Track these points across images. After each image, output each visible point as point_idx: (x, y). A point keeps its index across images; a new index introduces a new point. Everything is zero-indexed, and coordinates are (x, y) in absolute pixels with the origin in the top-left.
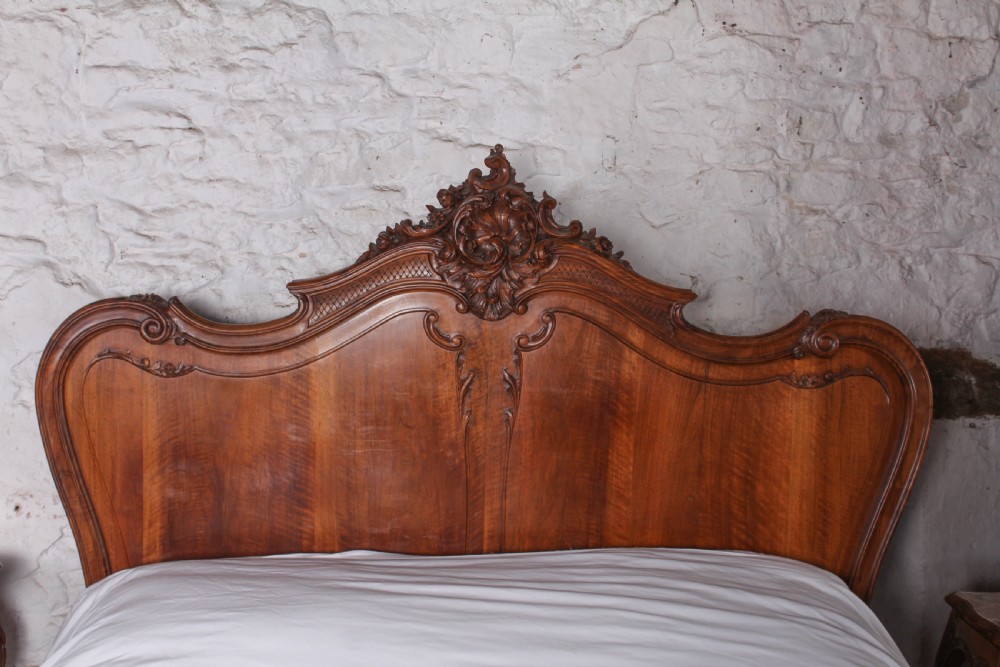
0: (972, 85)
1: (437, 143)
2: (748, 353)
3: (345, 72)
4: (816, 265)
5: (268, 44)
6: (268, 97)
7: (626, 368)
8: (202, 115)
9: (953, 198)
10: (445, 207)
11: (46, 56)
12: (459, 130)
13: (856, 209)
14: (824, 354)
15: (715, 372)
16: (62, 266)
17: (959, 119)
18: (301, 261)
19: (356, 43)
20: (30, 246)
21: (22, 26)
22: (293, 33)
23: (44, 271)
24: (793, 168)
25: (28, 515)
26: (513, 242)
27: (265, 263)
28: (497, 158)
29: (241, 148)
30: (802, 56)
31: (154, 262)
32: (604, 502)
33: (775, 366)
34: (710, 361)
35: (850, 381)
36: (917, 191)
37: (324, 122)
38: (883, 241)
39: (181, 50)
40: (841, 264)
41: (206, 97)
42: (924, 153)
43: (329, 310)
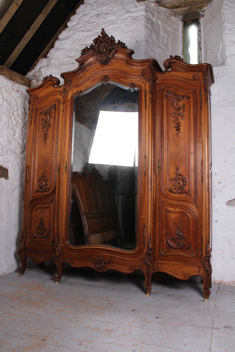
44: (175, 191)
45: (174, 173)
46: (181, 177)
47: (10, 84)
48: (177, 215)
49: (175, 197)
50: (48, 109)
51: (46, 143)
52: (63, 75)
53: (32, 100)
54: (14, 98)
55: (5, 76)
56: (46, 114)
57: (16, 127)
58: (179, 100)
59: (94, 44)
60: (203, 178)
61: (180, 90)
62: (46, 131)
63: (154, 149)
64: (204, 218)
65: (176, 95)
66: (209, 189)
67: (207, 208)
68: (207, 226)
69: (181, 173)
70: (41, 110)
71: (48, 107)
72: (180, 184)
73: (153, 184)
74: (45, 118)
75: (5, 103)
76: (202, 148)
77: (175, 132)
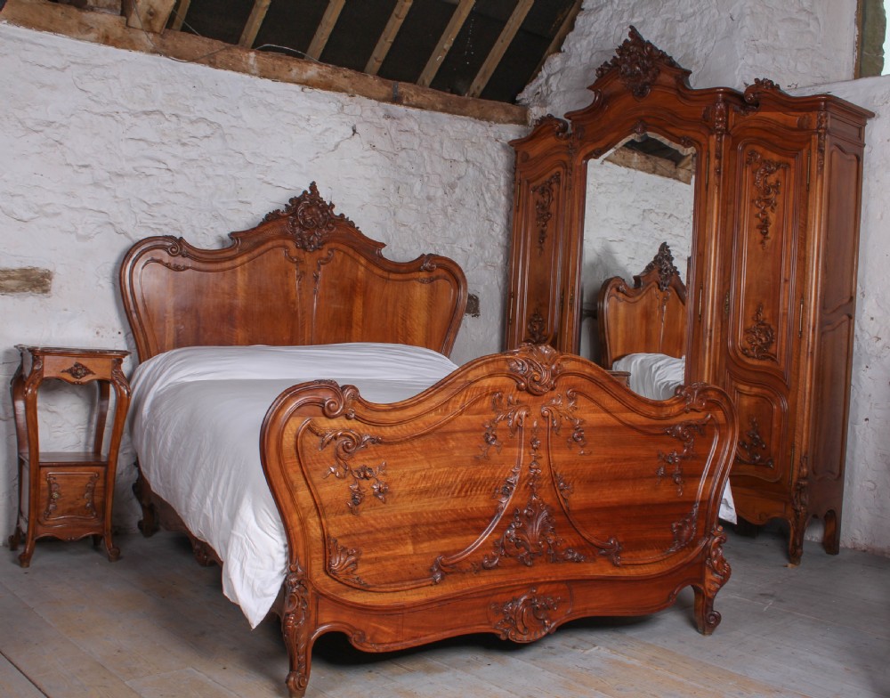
0: (459, 179)
1: (264, 184)
2: (405, 268)
3: (229, 151)
4: (404, 247)
5: (199, 136)
6: (200, 159)
7: (360, 273)
8: (172, 164)
9: (453, 224)
10: (293, 205)
11: (110, 132)
12: (273, 179)
13: (419, 226)
14: (429, 270)
15: (392, 276)
16: (117, 225)
17: (454, 192)
18: (212, 230)
19: (233, 138)
20: (104, 215)
21: (101, 118)
22: (209, 132)
23: (110, 227)
24: (396, 206)
25: (102, 336)
26: (320, 220)
27: (197, 231)
28: (313, 186)
29: (189, 179)
30: (399, 161)
31: (153, 227)
32: (351, 327)
33: (413, 274)
34: (390, 271)
35: (441, 282)
36: (440, 220)
37: (221, 171)
38: (428, 240)
39: (165, 135)
40: (414, 247)
41: (174, 156)
42: (443, 205)
43: (247, 245)
44: (752, 353)
45: (753, 318)
46: (763, 327)
47: (480, 130)
48: (753, 400)
49: (751, 365)
50: (546, 182)
51: (542, 249)
52: (568, 115)
53: (519, 162)
54: (490, 155)
55: (471, 116)
56: (542, 193)
57: (495, 213)
58: (771, 172)
59: (618, 57)
60: (801, 333)
61: (772, 151)
62: (544, 226)
63: (720, 269)
64: (799, 410)
65: (765, 161)
66: (812, 353)
67: (807, 391)
68: (805, 426)
69: (764, 319)
70: (534, 184)
71: (547, 177)
72: (761, 340)
73: (716, 338)
74: (541, 199)
75: (471, 170)
76: (804, 270)
77: (759, 237)
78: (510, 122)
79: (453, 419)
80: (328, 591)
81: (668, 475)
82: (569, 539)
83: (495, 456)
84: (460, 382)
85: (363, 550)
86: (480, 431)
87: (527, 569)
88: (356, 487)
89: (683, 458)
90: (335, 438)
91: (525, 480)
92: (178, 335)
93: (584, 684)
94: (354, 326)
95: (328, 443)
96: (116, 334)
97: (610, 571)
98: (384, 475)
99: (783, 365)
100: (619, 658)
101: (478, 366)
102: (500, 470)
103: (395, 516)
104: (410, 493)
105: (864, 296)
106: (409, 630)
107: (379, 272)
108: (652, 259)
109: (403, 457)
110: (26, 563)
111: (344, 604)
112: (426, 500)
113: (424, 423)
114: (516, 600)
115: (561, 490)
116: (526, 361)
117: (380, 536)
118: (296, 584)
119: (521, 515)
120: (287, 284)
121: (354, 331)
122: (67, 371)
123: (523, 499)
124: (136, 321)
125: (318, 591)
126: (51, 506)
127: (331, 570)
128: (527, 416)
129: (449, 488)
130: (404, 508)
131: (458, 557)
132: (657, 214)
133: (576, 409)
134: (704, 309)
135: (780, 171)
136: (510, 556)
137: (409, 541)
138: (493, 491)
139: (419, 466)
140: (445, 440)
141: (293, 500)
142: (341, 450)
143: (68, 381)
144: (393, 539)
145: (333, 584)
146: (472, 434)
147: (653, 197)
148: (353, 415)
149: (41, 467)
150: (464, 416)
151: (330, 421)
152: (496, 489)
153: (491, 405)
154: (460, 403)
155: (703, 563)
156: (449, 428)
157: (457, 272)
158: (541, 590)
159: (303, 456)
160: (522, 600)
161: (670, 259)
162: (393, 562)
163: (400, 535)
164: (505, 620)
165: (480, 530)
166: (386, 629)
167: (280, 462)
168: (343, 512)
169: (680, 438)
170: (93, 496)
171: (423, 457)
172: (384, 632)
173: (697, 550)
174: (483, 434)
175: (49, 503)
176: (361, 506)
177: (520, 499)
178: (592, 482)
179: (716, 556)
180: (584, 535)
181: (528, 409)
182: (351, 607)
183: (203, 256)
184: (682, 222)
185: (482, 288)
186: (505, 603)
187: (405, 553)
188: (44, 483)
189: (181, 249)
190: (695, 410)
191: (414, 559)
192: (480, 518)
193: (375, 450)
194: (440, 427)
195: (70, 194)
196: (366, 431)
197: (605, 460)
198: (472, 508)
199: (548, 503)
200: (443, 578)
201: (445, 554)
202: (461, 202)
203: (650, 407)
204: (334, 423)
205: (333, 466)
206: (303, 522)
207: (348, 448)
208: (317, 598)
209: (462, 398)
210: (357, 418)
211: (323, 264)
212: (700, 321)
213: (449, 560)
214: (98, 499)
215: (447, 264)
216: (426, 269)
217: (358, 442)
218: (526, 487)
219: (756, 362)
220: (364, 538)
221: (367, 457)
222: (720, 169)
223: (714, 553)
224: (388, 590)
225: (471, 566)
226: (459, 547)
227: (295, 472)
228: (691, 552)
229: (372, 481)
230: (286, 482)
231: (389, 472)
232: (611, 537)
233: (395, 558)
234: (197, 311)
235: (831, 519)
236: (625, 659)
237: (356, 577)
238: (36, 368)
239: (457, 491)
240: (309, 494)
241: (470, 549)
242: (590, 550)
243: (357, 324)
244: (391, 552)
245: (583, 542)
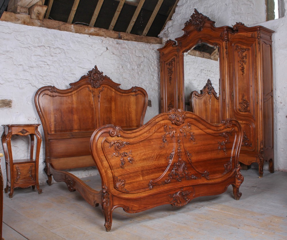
0: (142, 62)
1: (79, 68)
2: (127, 92)
3: (67, 57)
4: (126, 85)
5: (57, 53)
6: (58, 60)
7: (113, 94)
8: (49, 63)
9: (141, 77)
10: (89, 73)
11: (28, 53)
12: (82, 66)
13: (130, 78)
14: (135, 92)
15: (123, 94)
16: (32, 84)
17: (141, 67)
18: (63, 84)
19: (68, 53)
20: (28, 81)
21: (24, 49)
22: (60, 52)
23: (30, 84)
24: (122, 73)
25: (30, 121)
26: (99, 77)
27: (59, 84)
28: (96, 67)
29: (55, 67)
30: (122, 58)
31: (44, 83)
32: (111, 112)
33: (130, 93)
34: (122, 93)
35: (139, 95)
36: (137, 76)
37: (65, 64)
38: (133, 83)
39: (46, 53)
40: (129, 85)
41: (49, 60)
42: (137, 71)
43: (76, 87)
44: (242, 110)
45: (241, 99)
46: (245, 102)
47: (147, 46)
48: (244, 125)
49: (242, 114)
50: (170, 61)
51: (171, 83)
52: (176, 39)
53: (161, 56)
54: (151, 54)
55: (144, 42)
56: (169, 65)
57: (154, 73)
58: (244, 52)
59: (191, 19)
60: (257, 102)
61: (243, 45)
62: (171, 76)
63: (230, 84)
64: (259, 127)
65: (241, 49)
66: (261, 109)
67: (261, 121)
68: (261, 132)
69: (245, 99)
70: (167, 62)
71: (171, 60)
72: (245, 106)
73: (230, 106)
74: (169, 67)
75: (145, 60)
76: (257, 82)
77: (241, 73)
78: (157, 43)
79: (152, 135)
80: (115, 194)
81: (222, 149)
82: (192, 172)
83: (166, 146)
84: (154, 123)
85: (126, 180)
86: (161, 138)
87: (180, 182)
88: (122, 159)
89: (226, 143)
90: (114, 143)
91: (176, 153)
92: (55, 118)
93: (202, 218)
94: (112, 111)
95: (112, 145)
96: (34, 119)
97: (206, 182)
98: (131, 154)
99: (252, 113)
100: (211, 209)
101: (159, 117)
102: (168, 151)
103: (136, 168)
104: (140, 160)
105: (276, 90)
106: (143, 205)
107: (119, 93)
108: (205, 85)
109: (137, 148)
110: (11, 197)
111: (121, 198)
112: (145, 162)
113: (143, 137)
114: (177, 193)
115: (188, 156)
116: (174, 114)
117: (131, 175)
118: (105, 193)
119: (176, 165)
120: (90, 99)
121: (112, 113)
122: (20, 132)
123: (176, 160)
124: (41, 114)
125: (112, 195)
126: (18, 177)
127: (116, 187)
128: (176, 132)
129: (152, 157)
130: (139, 165)
131: (157, 180)
132: (206, 71)
133: (191, 129)
134: (225, 98)
135: (247, 51)
136: (174, 179)
137: (141, 176)
138: (166, 158)
139: (142, 151)
140: (150, 142)
141: (102, 165)
142: (116, 147)
143: (21, 135)
144: (136, 176)
145: (117, 192)
146: (158, 139)
147: (204, 65)
148: (120, 135)
149: (14, 164)
150: (155, 134)
151: (112, 138)
152: (168, 157)
153: (164, 129)
154: (154, 129)
155: (235, 177)
156: (151, 138)
157: (144, 92)
158: (184, 189)
159: (104, 150)
160: (179, 192)
161: (211, 84)
162: (136, 183)
163: (138, 174)
164: (174, 200)
165: (163, 171)
166: (136, 205)
167: (97, 152)
168: (119, 168)
169: (225, 137)
170: (32, 172)
171: (143, 148)
172: (135, 207)
173: (233, 172)
174: (162, 139)
175: (17, 176)
176: (124, 165)
177: (175, 160)
178: (198, 153)
179: (239, 174)
180: (197, 170)
181: (176, 130)
182: (124, 199)
183: (61, 92)
184: (213, 73)
185: (152, 97)
186: (173, 194)
187: (140, 180)
188: (15, 170)
189: (54, 90)
190: (229, 127)
191: (143, 182)
192: (163, 167)
193: (128, 147)
194: (148, 138)
195: (16, 74)
196: (124, 141)
197: (202, 145)
198: (160, 164)
199: (184, 160)
200: (152, 187)
201: (153, 179)
202: (143, 70)
203: (214, 127)
204: (114, 138)
205: (114, 153)
206: (106, 172)
207: (119, 146)
208: (112, 197)
209: (154, 128)
210: (121, 136)
211: (101, 92)
212: (224, 102)
213: (154, 181)
214: (33, 174)
215: (141, 89)
216: (134, 92)
217: (122, 144)
218: (177, 155)
219: (243, 113)
220: (126, 176)
221: (125, 149)
222: (227, 52)
223: (238, 173)
224: (135, 192)
225: (161, 183)
226: (157, 177)
227: (102, 155)
228: (231, 174)
229: (127, 157)
230: (99, 159)
231: (133, 154)
232: (205, 170)
233: (137, 182)
234: (61, 110)
235: (271, 162)
236: (213, 209)
237: (124, 189)
238: (10, 131)
239: (155, 159)
240: (107, 163)
241: (161, 177)
242: (199, 175)
243: (113, 111)
244: (135, 180)
245: (196, 172)
